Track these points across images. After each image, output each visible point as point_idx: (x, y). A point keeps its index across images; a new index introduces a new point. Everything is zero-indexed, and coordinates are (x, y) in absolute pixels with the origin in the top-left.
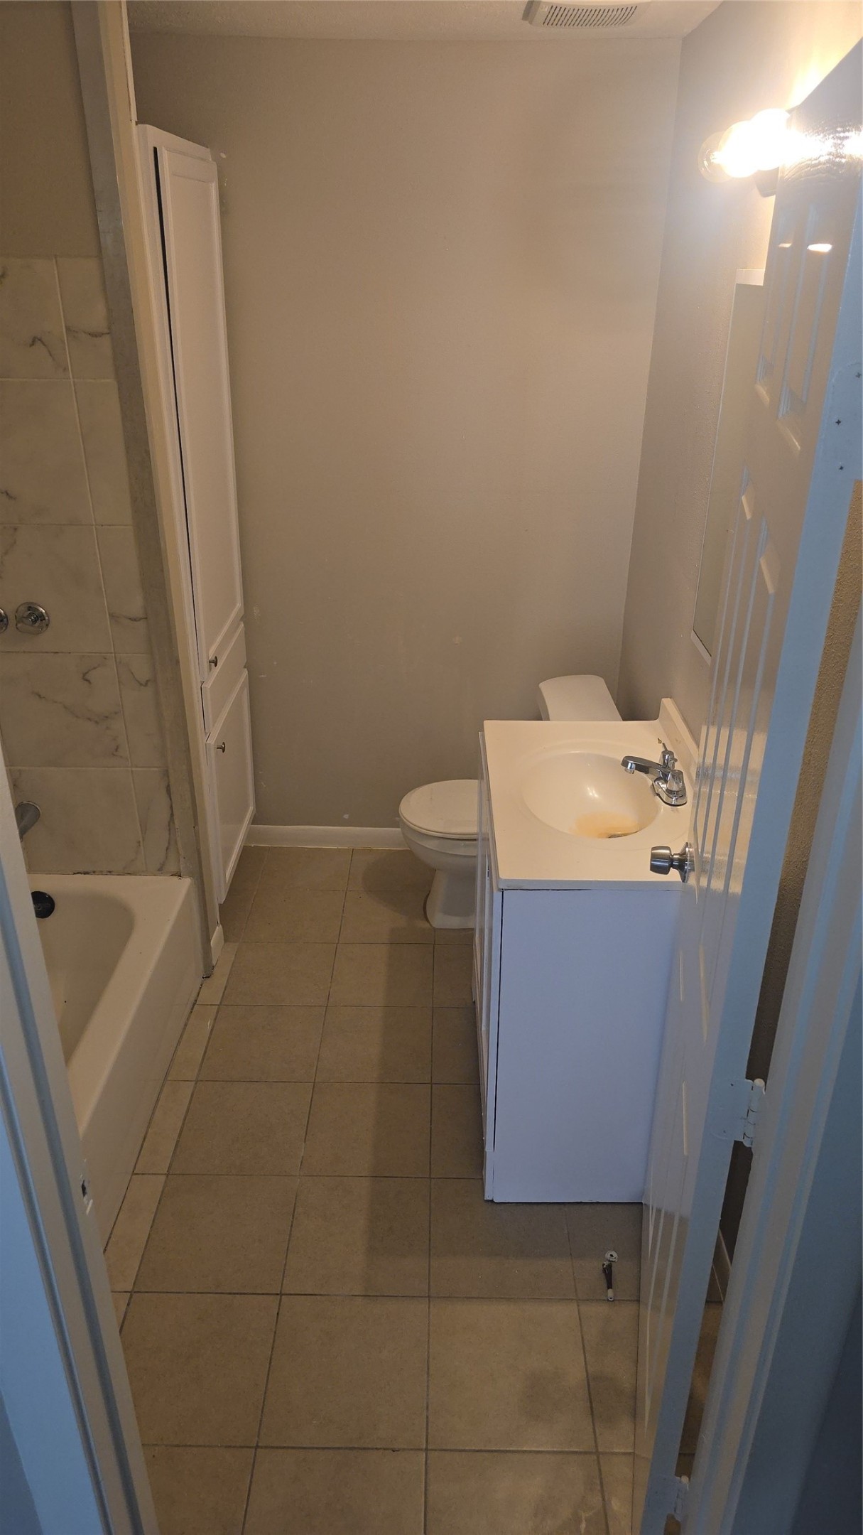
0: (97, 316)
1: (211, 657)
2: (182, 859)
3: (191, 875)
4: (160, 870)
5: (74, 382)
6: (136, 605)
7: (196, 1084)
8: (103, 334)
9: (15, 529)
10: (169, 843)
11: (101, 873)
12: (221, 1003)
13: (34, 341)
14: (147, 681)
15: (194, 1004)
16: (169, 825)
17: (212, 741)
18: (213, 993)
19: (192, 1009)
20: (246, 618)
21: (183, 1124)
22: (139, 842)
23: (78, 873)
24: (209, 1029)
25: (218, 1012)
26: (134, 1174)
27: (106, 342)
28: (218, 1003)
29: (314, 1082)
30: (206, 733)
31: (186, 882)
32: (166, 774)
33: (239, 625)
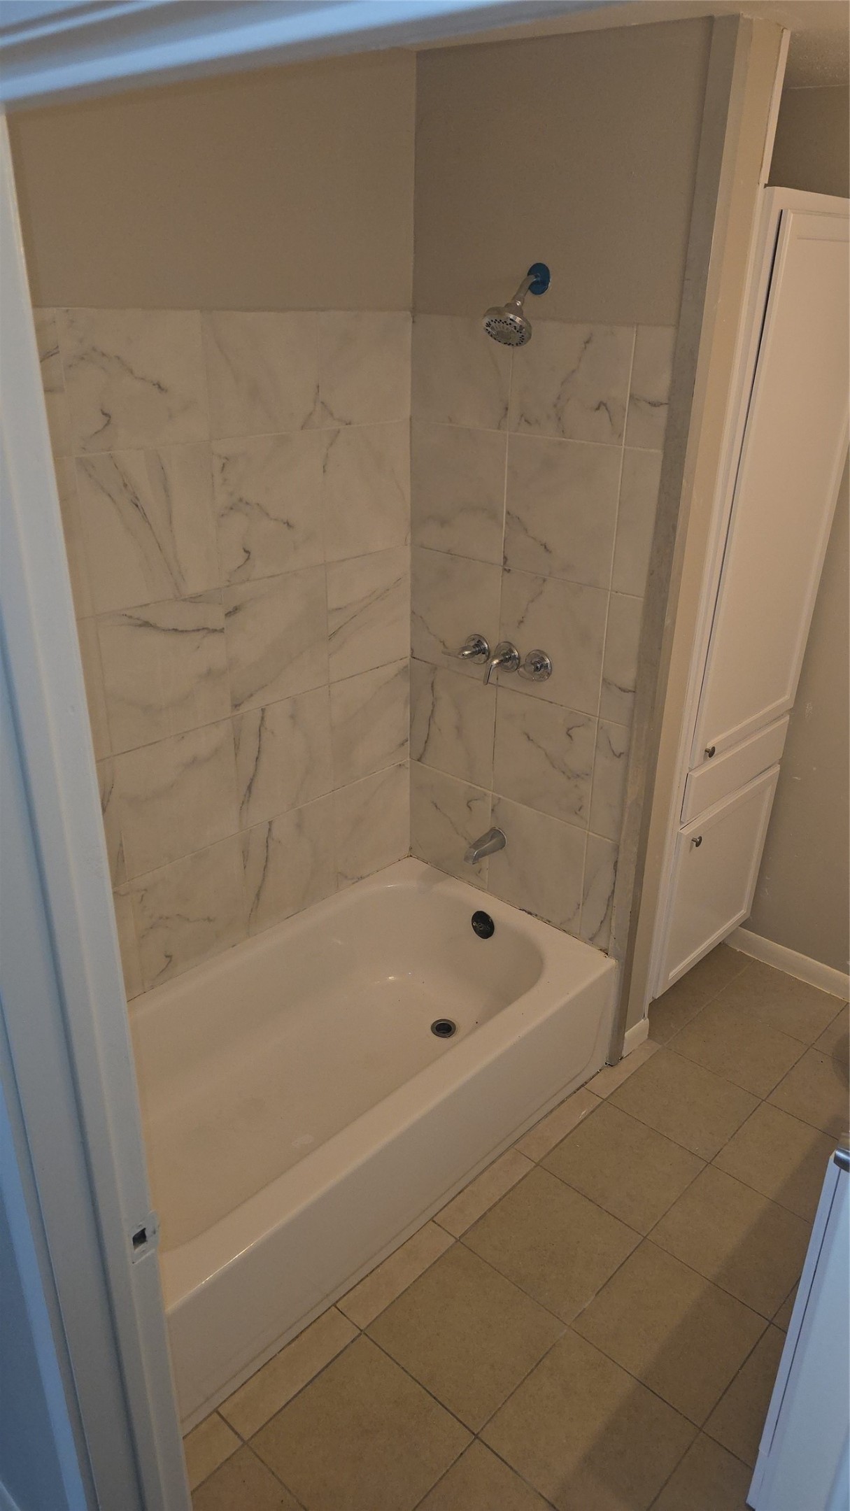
0: (660, 386)
1: (709, 746)
2: (612, 938)
3: (617, 957)
4: (591, 939)
5: (625, 449)
6: (628, 677)
7: (535, 1167)
8: (662, 404)
9: (544, 580)
10: (605, 918)
11: (541, 919)
12: (607, 1099)
13: (601, 405)
14: (621, 754)
15: (583, 1086)
16: (609, 899)
17: (686, 832)
18: (606, 1084)
19: (578, 1090)
20: (796, 711)
21: (500, 1200)
22: (579, 905)
23: (523, 910)
24: (581, 1118)
25: (599, 1105)
26: (432, 1220)
27: (662, 412)
28: (605, 1096)
29: (645, 1237)
30: (681, 822)
31: (611, 963)
32: (617, 849)
33: (782, 716)
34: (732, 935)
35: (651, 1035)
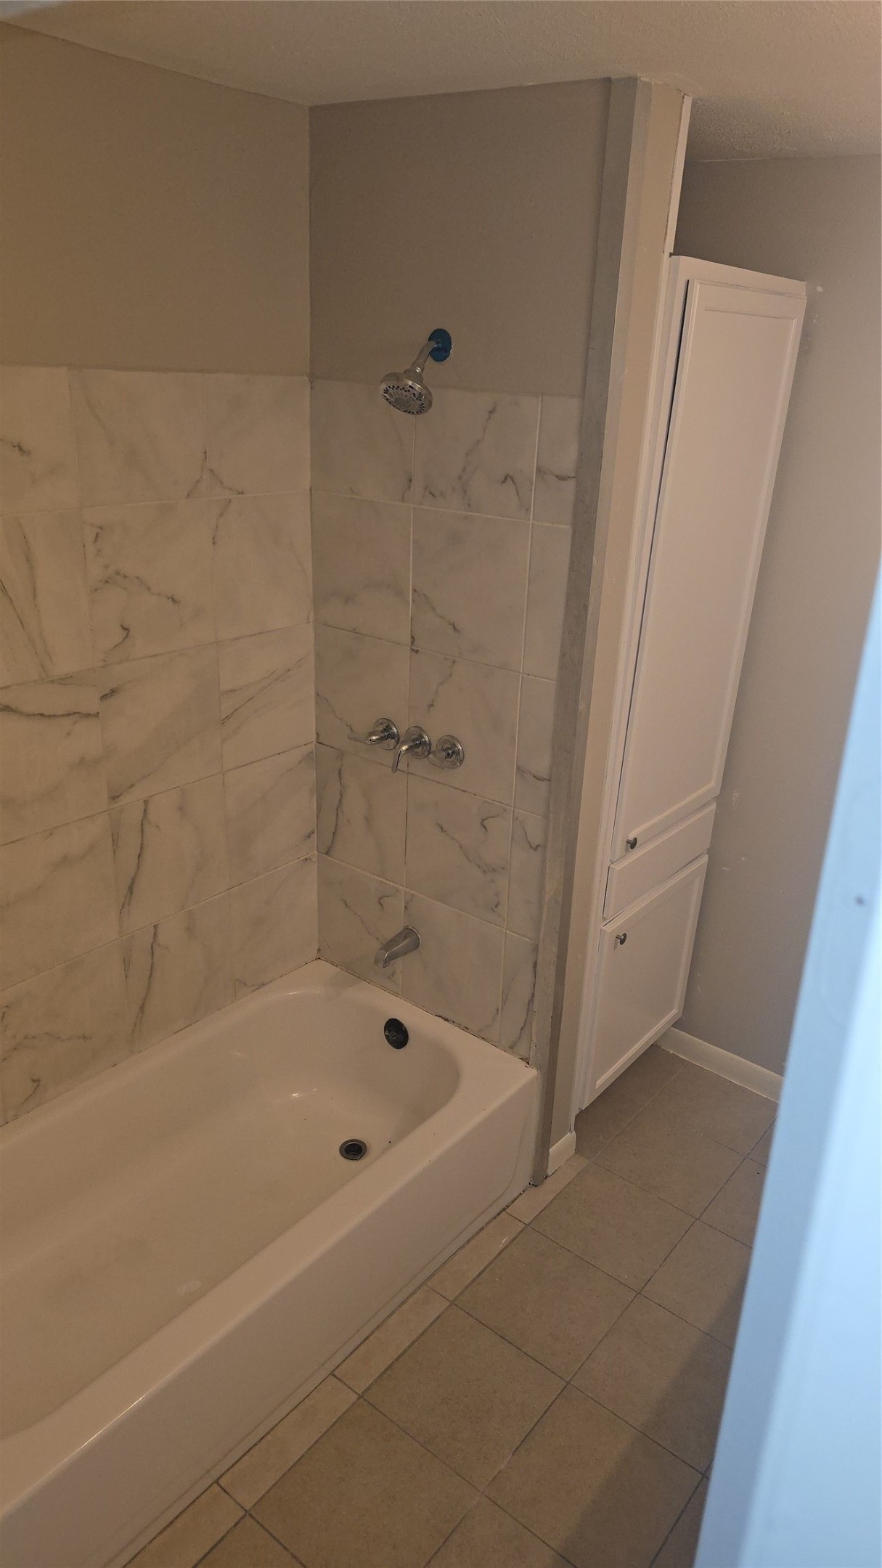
0: (567, 459)
1: (631, 837)
2: (533, 1046)
3: (539, 1067)
4: (511, 1047)
5: (533, 524)
6: (542, 764)
7: (450, 1306)
8: (569, 477)
9: (454, 662)
10: (525, 1024)
11: (459, 1026)
12: (530, 1223)
13: (507, 478)
14: (538, 846)
15: (504, 1210)
16: (529, 1004)
17: (612, 928)
18: (527, 1209)
19: (499, 1214)
20: (722, 799)
21: (410, 1347)
22: (498, 1010)
23: (440, 1016)
24: (501, 1246)
25: (522, 1231)
26: (332, 1374)
27: (571, 485)
28: (527, 1221)
29: (568, 1383)
30: (604, 919)
31: (533, 1072)
32: (536, 949)
33: (704, 806)
34: (664, 1035)
35: (579, 1150)
